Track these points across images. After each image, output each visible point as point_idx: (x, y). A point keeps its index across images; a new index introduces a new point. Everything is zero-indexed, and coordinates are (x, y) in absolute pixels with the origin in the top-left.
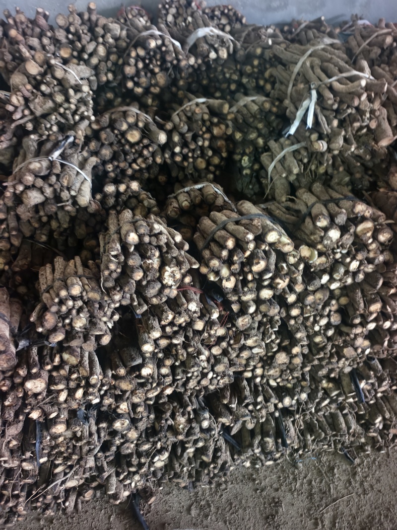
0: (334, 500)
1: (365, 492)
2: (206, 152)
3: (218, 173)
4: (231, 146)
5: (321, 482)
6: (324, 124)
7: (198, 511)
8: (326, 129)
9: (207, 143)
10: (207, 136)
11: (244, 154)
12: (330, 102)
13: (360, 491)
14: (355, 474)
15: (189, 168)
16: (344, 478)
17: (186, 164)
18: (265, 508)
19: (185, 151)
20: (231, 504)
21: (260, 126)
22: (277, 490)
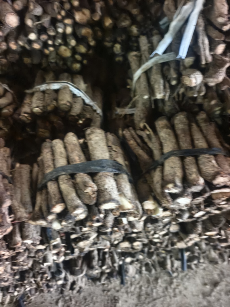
0: (155, 300)
1: (175, 296)
2: (68, 40)
3: (85, 62)
4: (100, 34)
5: (148, 287)
6: (204, 49)
7: (63, 303)
8: (206, 55)
9: (69, 30)
10: (68, 21)
11: (115, 42)
12: (221, 20)
13: (172, 294)
14: (171, 283)
15: (51, 57)
16: (164, 285)
17: (47, 52)
18: (108, 303)
19: (44, 37)
20: (85, 299)
21: (135, 11)
22: (118, 291)
